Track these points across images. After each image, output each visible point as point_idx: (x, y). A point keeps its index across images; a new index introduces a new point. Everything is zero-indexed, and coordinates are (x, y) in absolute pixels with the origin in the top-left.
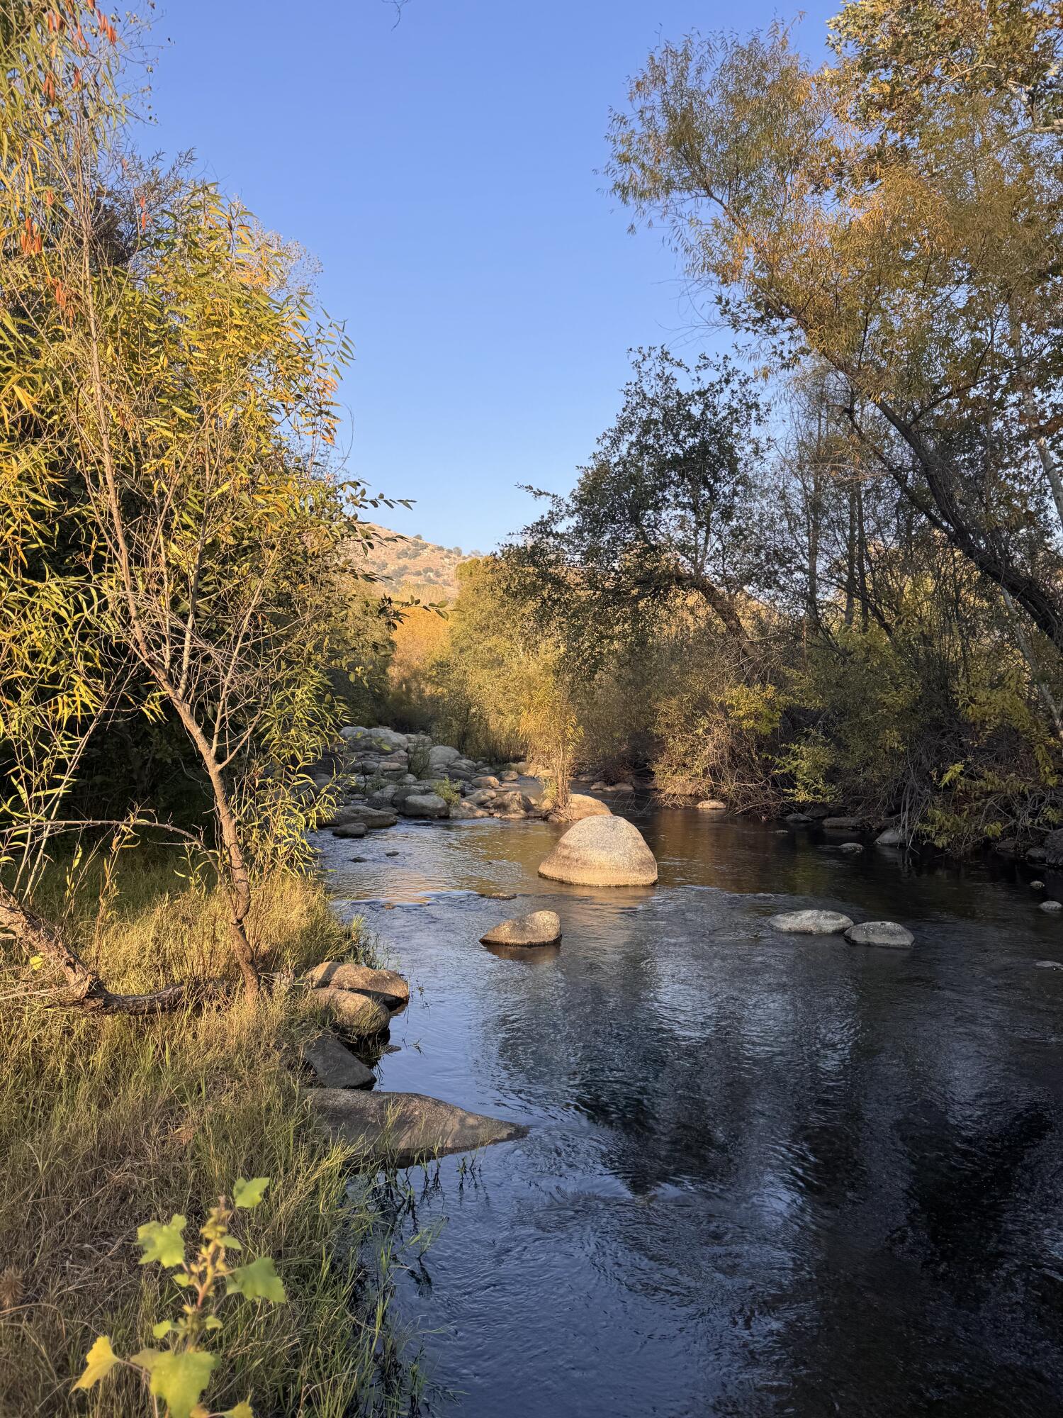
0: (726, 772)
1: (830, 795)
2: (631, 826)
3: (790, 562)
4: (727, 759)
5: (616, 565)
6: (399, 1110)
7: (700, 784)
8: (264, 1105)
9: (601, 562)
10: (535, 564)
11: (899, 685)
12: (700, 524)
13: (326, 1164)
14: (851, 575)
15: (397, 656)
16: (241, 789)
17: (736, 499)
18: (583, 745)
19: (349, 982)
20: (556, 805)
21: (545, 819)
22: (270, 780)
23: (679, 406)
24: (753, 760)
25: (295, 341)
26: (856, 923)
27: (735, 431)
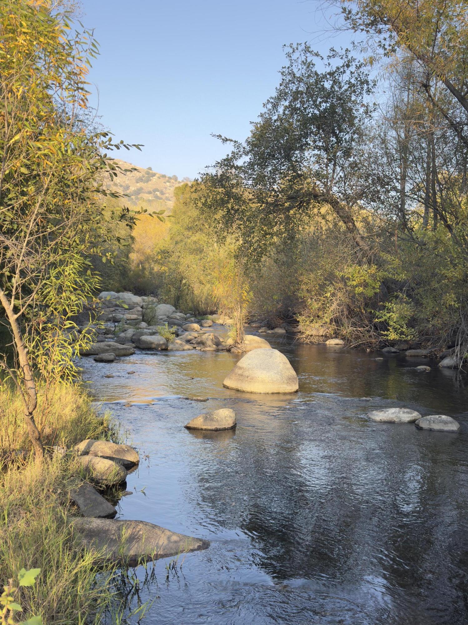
0: (345, 321)
1: (411, 335)
2: (282, 355)
3: (388, 185)
4: (346, 313)
5: (275, 187)
6: (130, 531)
7: (328, 328)
8: (44, 527)
9: (265, 185)
10: (223, 186)
11: (456, 265)
12: (330, 160)
13: (82, 564)
14: (427, 194)
15: (135, 246)
16: (30, 330)
17: (353, 143)
18: (254, 304)
19: (102, 452)
20: (236, 342)
21: (229, 351)
22: (50, 325)
23: (316, 83)
24: (362, 313)
25: (62, 42)
26: (422, 417)
27: (353, 98)
